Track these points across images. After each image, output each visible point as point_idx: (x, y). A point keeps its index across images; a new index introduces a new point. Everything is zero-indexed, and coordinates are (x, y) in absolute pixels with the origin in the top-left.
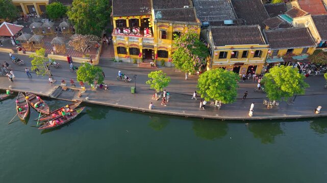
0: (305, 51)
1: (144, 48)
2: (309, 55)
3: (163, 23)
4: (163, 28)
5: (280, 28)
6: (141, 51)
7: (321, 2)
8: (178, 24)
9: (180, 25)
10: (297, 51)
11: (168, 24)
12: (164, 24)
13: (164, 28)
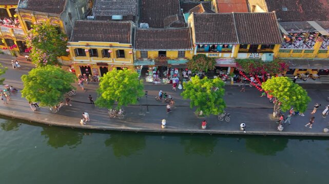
0: (181, 55)
1: (18, 40)
2: (188, 59)
3: (24, 12)
4: (27, 18)
5: (171, 27)
6: (15, 43)
7: (245, 2)
8: (40, 14)
9: (42, 16)
10: (172, 54)
11: (29, 15)
12: (26, 14)
13: (29, 19)
